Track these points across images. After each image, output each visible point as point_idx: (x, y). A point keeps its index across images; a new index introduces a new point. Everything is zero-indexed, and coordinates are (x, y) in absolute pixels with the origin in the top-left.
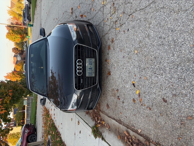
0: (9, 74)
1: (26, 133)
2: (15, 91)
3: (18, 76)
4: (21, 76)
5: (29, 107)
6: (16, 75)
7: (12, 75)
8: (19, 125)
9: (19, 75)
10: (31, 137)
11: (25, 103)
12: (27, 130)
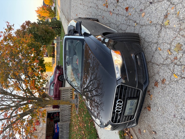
0: (39, 8)
1: (57, 73)
2: (46, 33)
3: (47, 12)
4: (50, 12)
5: (58, 46)
6: (46, 11)
7: (42, 10)
8: (50, 56)
9: (48, 10)
10: (62, 77)
11: (55, 42)
12: (58, 71)
